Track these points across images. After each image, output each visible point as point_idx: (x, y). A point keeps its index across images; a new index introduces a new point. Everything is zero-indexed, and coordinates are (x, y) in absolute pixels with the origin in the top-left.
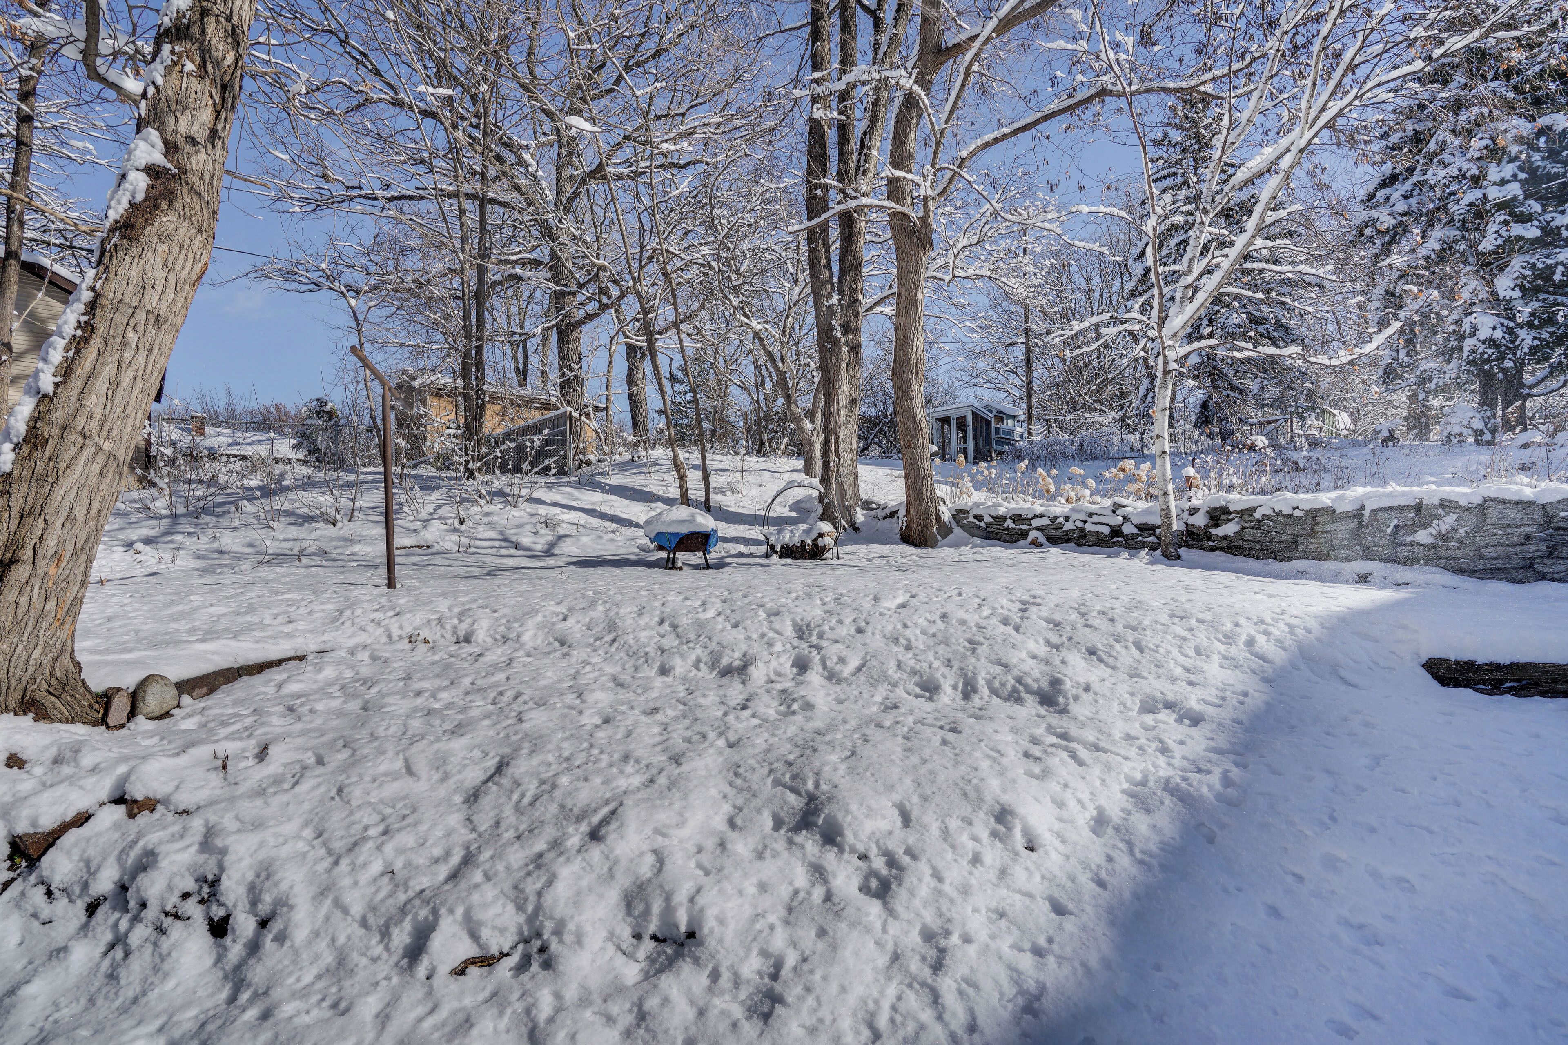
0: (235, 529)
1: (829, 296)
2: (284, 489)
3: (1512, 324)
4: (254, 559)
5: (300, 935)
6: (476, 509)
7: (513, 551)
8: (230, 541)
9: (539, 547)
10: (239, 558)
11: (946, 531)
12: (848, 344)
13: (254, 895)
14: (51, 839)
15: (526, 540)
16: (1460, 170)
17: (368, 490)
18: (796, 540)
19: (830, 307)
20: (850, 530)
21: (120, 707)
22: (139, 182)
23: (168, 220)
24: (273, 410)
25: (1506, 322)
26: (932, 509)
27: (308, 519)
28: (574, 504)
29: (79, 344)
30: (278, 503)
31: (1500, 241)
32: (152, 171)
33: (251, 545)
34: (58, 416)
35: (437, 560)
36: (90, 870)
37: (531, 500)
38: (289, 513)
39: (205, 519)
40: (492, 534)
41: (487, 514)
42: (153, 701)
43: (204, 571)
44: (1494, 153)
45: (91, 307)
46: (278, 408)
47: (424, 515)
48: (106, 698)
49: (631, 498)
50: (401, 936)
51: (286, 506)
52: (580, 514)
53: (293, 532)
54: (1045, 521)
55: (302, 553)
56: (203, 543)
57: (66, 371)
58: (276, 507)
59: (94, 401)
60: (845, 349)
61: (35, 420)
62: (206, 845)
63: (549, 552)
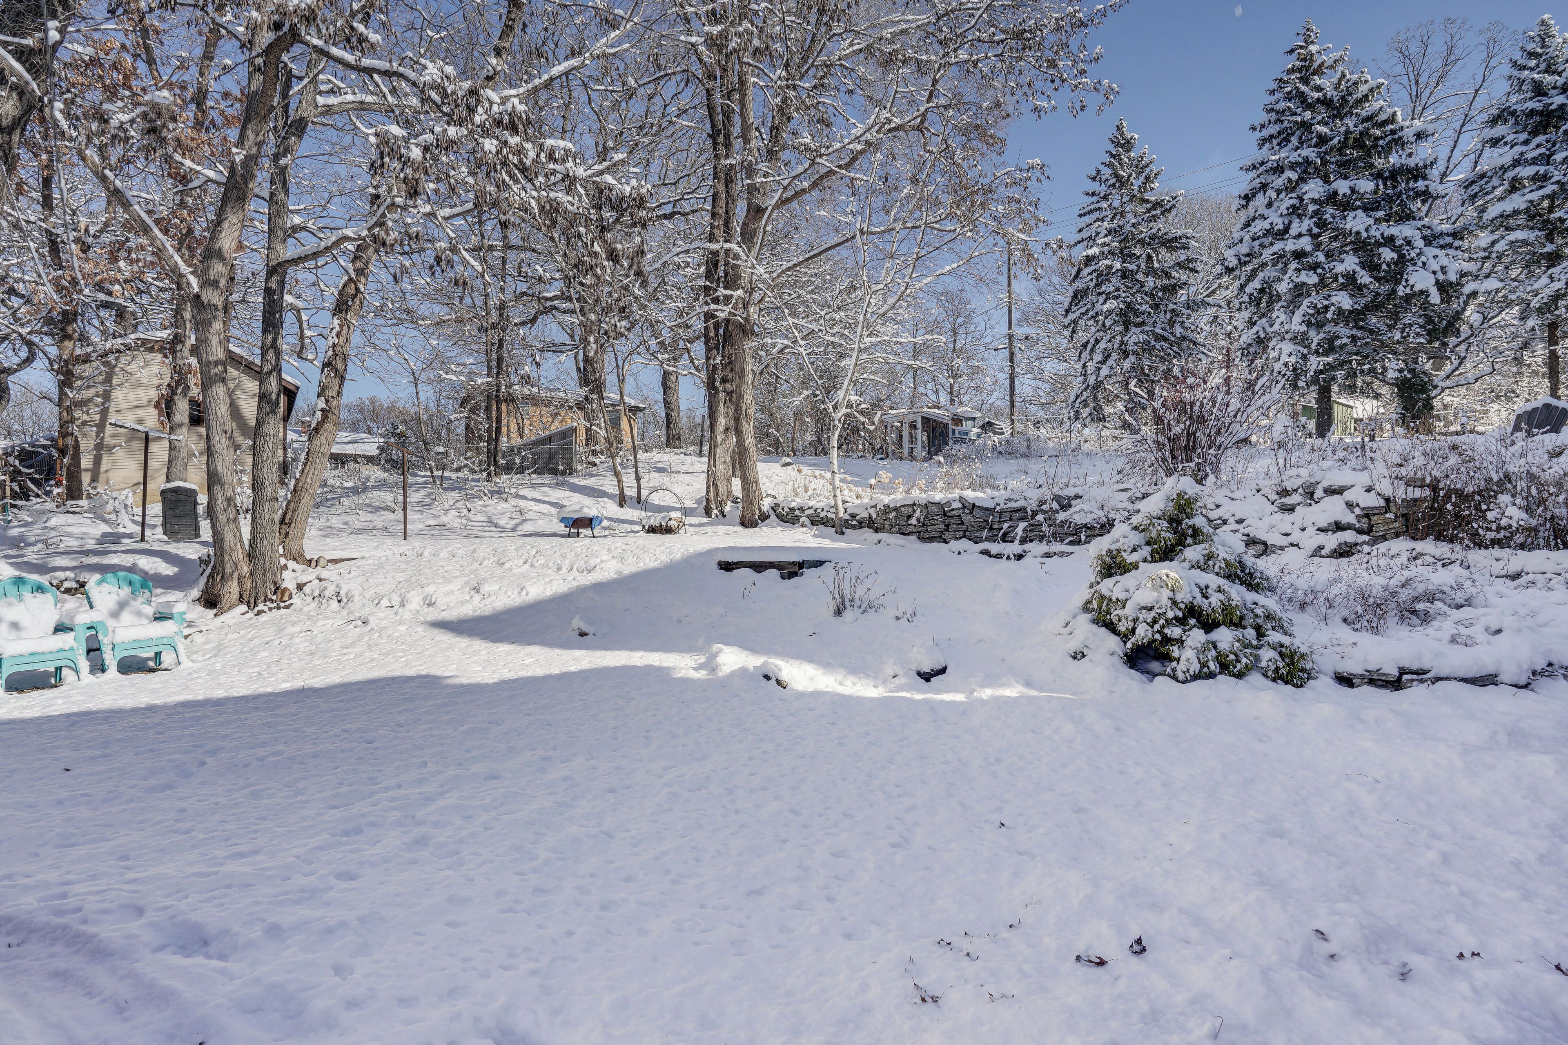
0: (339, 515)
1: (714, 358)
2: (366, 489)
3: (1305, 351)
4: (348, 531)
5: (356, 601)
6: (480, 503)
7: (493, 529)
8: (336, 521)
9: (510, 526)
10: (340, 531)
11: (764, 517)
12: (725, 391)
13: (347, 595)
14: (305, 584)
15: (502, 522)
16: (1271, 224)
17: (418, 490)
18: (657, 523)
19: (714, 366)
20: (720, 516)
21: (313, 563)
22: (319, 414)
23: (327, 425)
24: (367, 402)
25: (1302, 349)
26: (756, 504)
27: (379, 509)
28: (546, 499)
29: (305, 464)
30: (363, 499)
31: (1291, 286)
32: (323, 410)
33: (346, 523)
34: (300, 484)
35: (446, 533)
36: (313, 591)
37: (518, 496)
38: (368, 505)
39: (322, 509)
40: (484, 519)
41: (485, 506)
42: (321, 562)
43: (325, 536)
44: (1296, 211)
45: (308, 453)
46: (372, 401)
47: (447, 506)
48: (310, 561)
49: (588, 495)
50: (376, 602)
51: (367, 501)
52: (547, 506)
53: (370, 516)
54: (811, 511)
55: (374, 528)
56: (322, 522)
57: (302, 472)
58: (361, 501)
59: (309, 480)
60: (722, 395)
61: (295, 486)
62: (337, 586)
63: (514, 530)
